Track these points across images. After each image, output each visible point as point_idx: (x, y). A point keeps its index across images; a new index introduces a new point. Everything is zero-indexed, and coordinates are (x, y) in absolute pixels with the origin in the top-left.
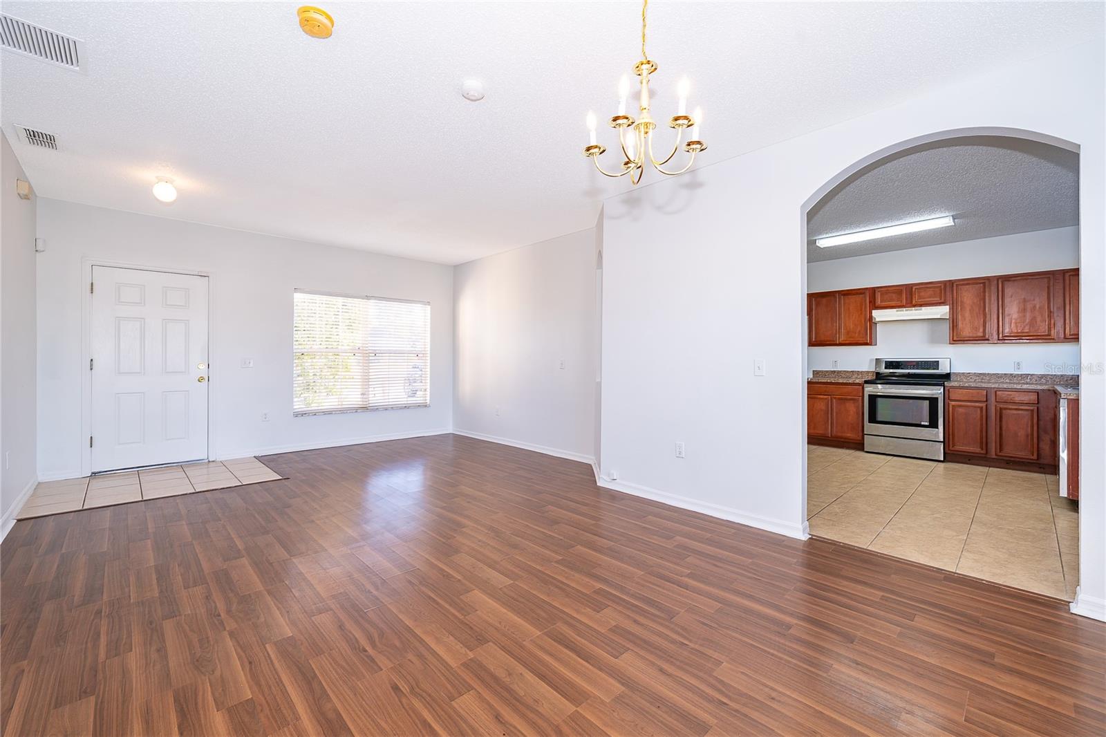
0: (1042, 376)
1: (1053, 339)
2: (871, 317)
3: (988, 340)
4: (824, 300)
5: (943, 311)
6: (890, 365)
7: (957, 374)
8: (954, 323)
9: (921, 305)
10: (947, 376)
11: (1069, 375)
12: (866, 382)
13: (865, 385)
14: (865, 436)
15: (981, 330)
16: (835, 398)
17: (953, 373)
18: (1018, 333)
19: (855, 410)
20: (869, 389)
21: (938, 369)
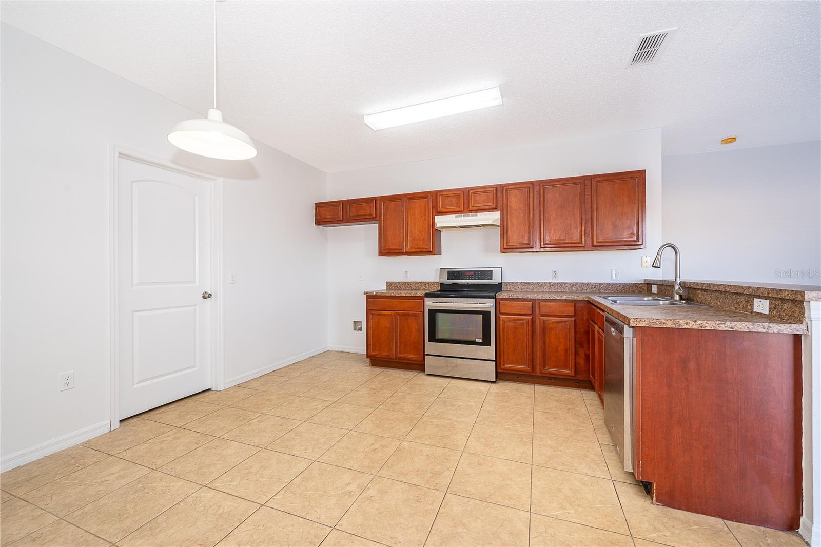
0: (574, 285)
1: (584, 247)
2: (433, 223)
3: (533, 248)
4: (392, 204)
5: (494, 217)
6: (453, 274)
7: (506, 283)
8: (504, 228)
9: (477, 211)
10: (499, 287)
11: (593, 283)
12: (427, 295)
13: (426, 299)
14: (426, 356)
15: (527, 237)
16: (398, 314)
17: (504, 282)
18: (556, 240)
19: (416, 327)
20: (430, 303)
21: (492, 279)
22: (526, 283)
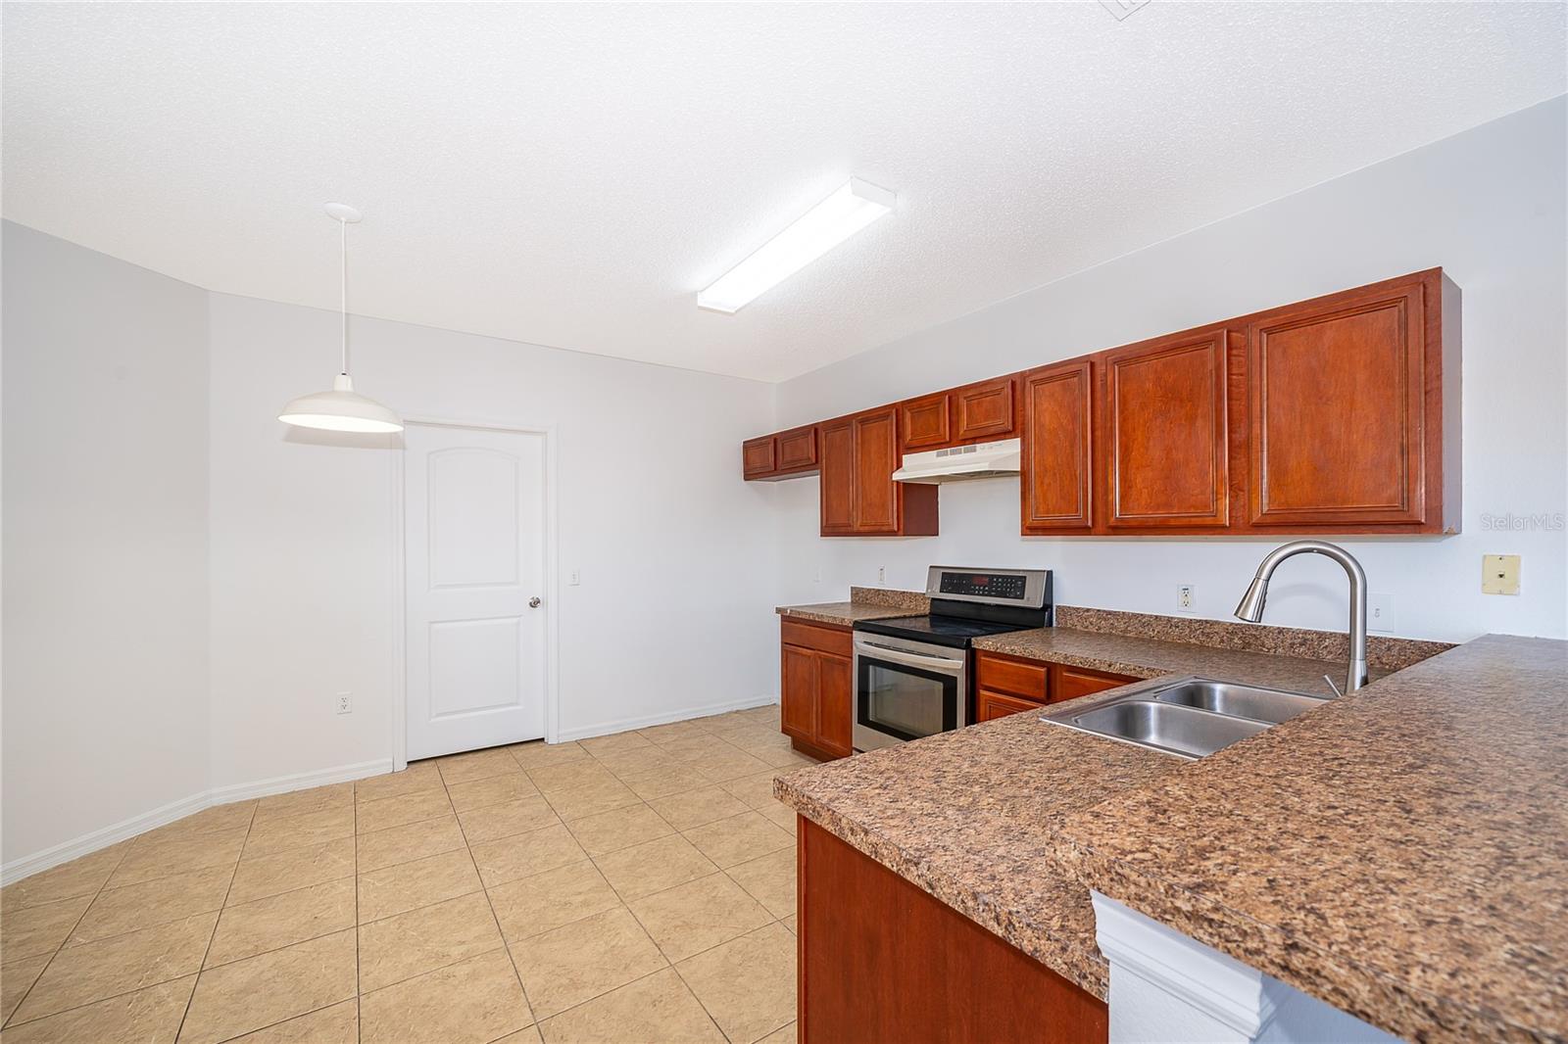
0: (1237, 630)
1: (1225, 527)
4: (837, 436)
5: (1006, 453)
7: (1063, 610)
8: (1027, 478)
9: (975, 440)
12: (860, 626)
13: (855, 633)
16: (820, 657)
17: (1056, 607)
19: (845, 688)
20: (863, 644)
21: (1023, 598)
22: (1109, 613)
